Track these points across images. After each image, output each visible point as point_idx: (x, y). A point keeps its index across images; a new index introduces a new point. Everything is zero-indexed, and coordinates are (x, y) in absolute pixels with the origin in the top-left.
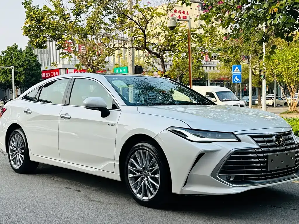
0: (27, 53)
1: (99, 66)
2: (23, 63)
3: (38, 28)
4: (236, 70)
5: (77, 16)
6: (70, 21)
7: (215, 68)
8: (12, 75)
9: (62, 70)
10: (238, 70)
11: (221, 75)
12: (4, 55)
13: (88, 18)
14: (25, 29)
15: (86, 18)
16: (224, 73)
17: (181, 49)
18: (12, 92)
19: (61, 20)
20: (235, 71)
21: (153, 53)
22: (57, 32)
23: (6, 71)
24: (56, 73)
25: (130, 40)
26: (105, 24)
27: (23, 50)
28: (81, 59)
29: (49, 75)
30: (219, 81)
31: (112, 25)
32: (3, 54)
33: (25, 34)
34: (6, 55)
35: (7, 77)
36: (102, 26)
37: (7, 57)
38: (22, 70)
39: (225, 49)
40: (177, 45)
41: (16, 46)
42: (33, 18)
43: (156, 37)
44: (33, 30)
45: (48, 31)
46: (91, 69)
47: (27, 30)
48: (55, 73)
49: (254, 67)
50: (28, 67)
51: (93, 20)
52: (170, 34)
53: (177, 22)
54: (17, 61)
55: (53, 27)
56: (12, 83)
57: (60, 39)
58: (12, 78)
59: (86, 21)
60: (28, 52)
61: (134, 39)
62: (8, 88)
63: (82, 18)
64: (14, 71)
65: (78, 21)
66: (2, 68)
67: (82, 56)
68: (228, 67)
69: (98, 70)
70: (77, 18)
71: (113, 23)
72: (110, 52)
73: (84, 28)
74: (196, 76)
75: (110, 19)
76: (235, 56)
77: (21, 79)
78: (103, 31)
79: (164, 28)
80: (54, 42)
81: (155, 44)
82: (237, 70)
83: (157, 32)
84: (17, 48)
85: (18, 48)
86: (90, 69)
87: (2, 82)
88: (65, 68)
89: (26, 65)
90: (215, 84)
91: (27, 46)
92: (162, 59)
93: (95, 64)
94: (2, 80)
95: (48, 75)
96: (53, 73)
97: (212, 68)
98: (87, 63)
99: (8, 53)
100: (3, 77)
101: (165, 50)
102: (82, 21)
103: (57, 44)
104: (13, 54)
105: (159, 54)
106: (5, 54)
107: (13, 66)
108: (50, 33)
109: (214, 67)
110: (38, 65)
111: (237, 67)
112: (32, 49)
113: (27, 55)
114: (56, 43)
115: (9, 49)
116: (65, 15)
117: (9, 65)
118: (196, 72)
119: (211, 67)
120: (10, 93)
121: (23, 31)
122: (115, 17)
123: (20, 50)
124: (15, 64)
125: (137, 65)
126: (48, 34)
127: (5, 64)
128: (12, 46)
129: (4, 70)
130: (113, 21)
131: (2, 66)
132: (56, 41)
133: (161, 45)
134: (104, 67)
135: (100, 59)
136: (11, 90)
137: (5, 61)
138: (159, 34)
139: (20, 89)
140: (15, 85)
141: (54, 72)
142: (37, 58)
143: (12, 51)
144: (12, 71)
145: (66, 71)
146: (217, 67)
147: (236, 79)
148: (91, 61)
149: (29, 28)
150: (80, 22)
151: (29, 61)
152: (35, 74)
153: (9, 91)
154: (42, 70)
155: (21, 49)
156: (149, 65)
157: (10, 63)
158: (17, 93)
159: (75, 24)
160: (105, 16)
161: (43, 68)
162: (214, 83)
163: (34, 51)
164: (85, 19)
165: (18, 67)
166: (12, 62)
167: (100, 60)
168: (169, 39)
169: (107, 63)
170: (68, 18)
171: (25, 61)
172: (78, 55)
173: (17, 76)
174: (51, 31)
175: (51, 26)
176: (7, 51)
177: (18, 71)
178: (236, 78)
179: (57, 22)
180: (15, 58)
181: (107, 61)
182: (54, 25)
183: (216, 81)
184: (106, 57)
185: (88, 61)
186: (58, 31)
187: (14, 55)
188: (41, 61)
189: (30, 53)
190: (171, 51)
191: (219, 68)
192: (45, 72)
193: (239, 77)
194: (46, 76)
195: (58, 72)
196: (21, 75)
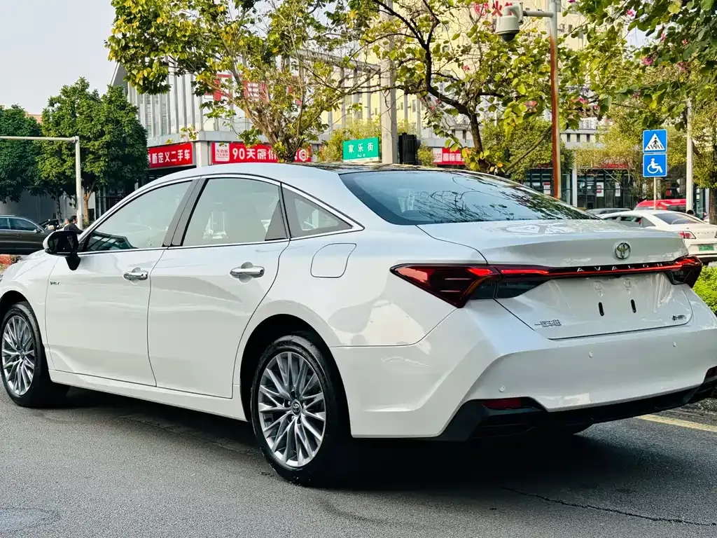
0: (110, 102)
1: (302, 137)
2: (102, 127)
3: (147, 42)
4: (651, 142)
5: (244, 9)
6: (227, 20)
7: (591, 136)
8: (75, 160)
9: (198, 145)
10: (659, 143)
11: (607, 155)
12: (53, 109)
13: (273, 11)
14: (114, 45)
15: (268, 14)
16: (615, 149)
17: (525, 91)
18: (76, 202)
19: (203, 19)
20: (649, 145)
21: (448, 101)
22: (194, 49)
23: (60, 147)
24: (183, 152)
25: (388, 68)
26: (318, 27)
27: (101, 96)
28: (257, 119)
29: (167, 157)
30: (602, 172)
31: (335, 30)
32: (52, 104)
33: (114, 59)
34: (60, 109)
35: (62, 164)
36: (311, 32)
37: (61, 113)
38: (99, 146)
39: (646, 91)
40: (515, 81)
41: (85, 85)
42: (132, 17)
43: (457, 60)
44: (134, 47)
45: (172, 48)
46: (283, 144)
47: (119, 45)
48: (180, 154)
49: (699, 134)
50: (114, 136)
51: (288, 16)
52: (496, 51)
53: (521, 18)
54: (86, 123)
55: (184, 36)
56: (75, 178)
57: (203, 69)
58: (74, 165)
59: (269, 21)
60: (113, 99)
61: (399, 66)
62: (65, 193)
63: (258, 13)
64: (81, 149)
65: (248, 19)
66: (50, 141)
67: (259, 111)
68: (630, 135)
69: (300, 146)
70: (244, 13)
71: (337, 26)
72: (331, 98)
73: (264, 39)
74: (543, 159)
75: (329, 14)
76: (673, 107)
77: (97, 168)
78: (313, 46)
79: (479, 34)
80: (188, 76)
81: (455, 77)
82: (655, 142)
83: (459, 47)
84: (87, 90)
85: (90, 91)
86: (281, 143)
87: (49, 176)
88: (207, 140)
89: (109, 133)
90: (592, 179)
91: (112, 85)
92: (474, 117)
93: (292, 132)
94: (49, 172)
95: (165, 158)
96: (177, 153)
97: (583, 138)
98: (272, 129)
99: (64, 102)
100: (51, 164)
101: (480, 93)
102: (256, 21)
103: (194, 80)
104: (76, 106)
105: (466, 103)
106: (56, 106)
107: (78, 135)
108: (176, 52)
109: (588, 136)
110: (138, 133)
111: (655, 136)
112: (124, 92)
113: (110, 108)
114: (192, 78)
115: (66, 92)
116: (215, 6)
117: (67, 134)
118: (544, 148)
119: (581, 136)
120: (71, 204)
121: (110, 50)
122: (342, 8)
123: (95, 95)
124: (81, 131)
125: (405, 134)
126: (171, 55)
127: (58, 130)
128: (73, 85)
129: (55, 147)
130: (337, 19)
131: (48, 136)
132: (192, 72)
133: (471, 80)
134: (314, 138)
135: (305, 118)
136: (74, 196)
137: (58, 124)
138: (466, 50)
139: (94, 193)
140: (83, 184)
141: (180, 151)
142: (137, 116)
143: (73, 98)
144: (74, 148)
145: (210, 147)
146: (597, 136)
147: (654, 167)
148: (284, 124)
149: (123, 42)
150: (253, 22)
151: (118, 122)
152: (130, 155)
153: (68, 199)
154: (149, 145)
155: (95, 93)
156: (438, 132)
157: (69, 126)
158: (87, 204)
159: (242, 27)
160: (315, 8)
161: (152, 141)
162: (589, 177)
163: (128, 97)
164: (266, 15)
165: (89, 140)
166: (73, 126)
167: (305, 121)
168: (491, 66)
169: (323, 129)
170: (222, 13)
171: (107, 121)
172: (248, 109)
173: (87, 160)
174: (180, 47)
175: (178, 35)
176: (63, 97)
177: (90, 148)
178: (653, 165)
179: (194, 23)
180: (81, 114)
181: (323, 123)
182: (186, 32)
183: (594, 171)
184: (321, 111)
185: (276, 124)
186: (199, 48)
187: (80, 109)
188: (147, 123)
189: (118, 103)
190: (495, 95)
191: (601, 137)
192: (156, 149)
193: (660, 160)
194: (160, 162)
195: (189, 151)
196: (97, 158)
